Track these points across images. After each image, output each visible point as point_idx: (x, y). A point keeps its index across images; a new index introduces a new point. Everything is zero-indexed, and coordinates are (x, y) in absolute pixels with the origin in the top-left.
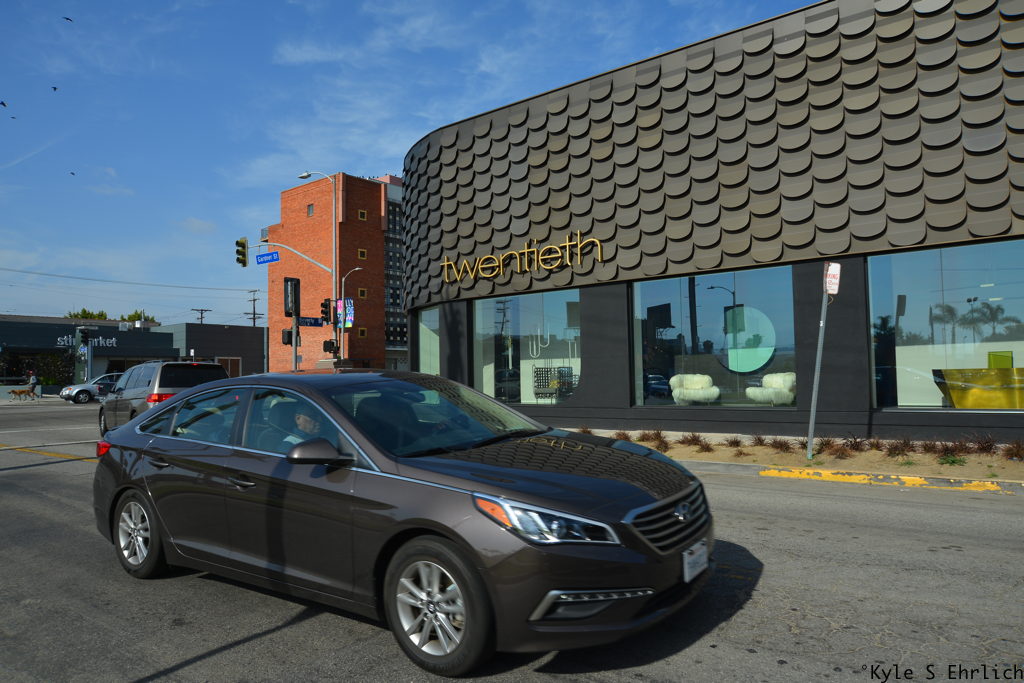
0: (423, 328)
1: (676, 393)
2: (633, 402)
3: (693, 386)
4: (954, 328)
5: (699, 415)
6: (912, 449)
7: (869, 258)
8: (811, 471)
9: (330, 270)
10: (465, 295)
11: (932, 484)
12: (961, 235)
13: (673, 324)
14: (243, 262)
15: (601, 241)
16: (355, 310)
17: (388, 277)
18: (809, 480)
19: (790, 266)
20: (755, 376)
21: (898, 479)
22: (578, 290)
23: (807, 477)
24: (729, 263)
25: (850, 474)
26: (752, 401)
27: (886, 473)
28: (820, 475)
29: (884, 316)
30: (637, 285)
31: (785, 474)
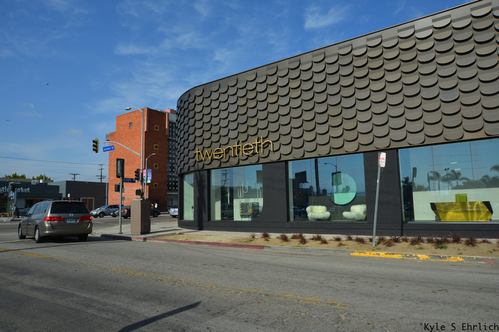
0: (185, 183)
1: (309, 215)
2: (288, 219)
3: (317, 212)
4: (439, 183)
5: (321, 226)
6: (422, 241)
7: (399, 150)
8: (375, 253)
9: (140, 155)
10: (206, 167)
11: (432, 258)
12: (441, 139)
13: (307, 181)
14: (96, 151)
15: (273, 142)
16: (152, 174)
17: (169, 158)
18: (374, 257)
19: (363, 154)
20: (347, 207)
21: (416, 256)
22: (261, 165)
23: (373, 256)
24: (334, 152)
25: (393, 254)
26: (346, 219)
27: (410, 253)
28: (379, 254)
29: (406, 177)
30: (290, 163)
31: (362, 255)
